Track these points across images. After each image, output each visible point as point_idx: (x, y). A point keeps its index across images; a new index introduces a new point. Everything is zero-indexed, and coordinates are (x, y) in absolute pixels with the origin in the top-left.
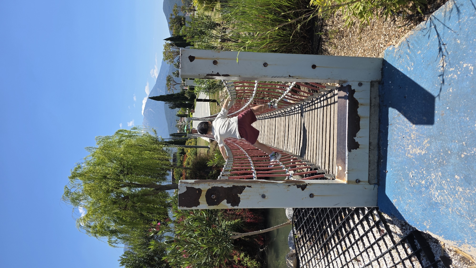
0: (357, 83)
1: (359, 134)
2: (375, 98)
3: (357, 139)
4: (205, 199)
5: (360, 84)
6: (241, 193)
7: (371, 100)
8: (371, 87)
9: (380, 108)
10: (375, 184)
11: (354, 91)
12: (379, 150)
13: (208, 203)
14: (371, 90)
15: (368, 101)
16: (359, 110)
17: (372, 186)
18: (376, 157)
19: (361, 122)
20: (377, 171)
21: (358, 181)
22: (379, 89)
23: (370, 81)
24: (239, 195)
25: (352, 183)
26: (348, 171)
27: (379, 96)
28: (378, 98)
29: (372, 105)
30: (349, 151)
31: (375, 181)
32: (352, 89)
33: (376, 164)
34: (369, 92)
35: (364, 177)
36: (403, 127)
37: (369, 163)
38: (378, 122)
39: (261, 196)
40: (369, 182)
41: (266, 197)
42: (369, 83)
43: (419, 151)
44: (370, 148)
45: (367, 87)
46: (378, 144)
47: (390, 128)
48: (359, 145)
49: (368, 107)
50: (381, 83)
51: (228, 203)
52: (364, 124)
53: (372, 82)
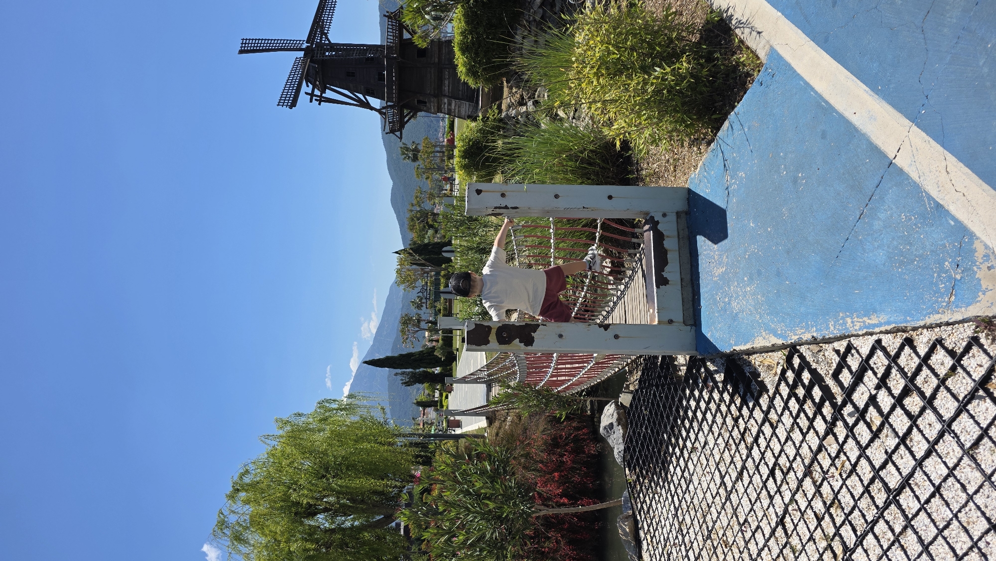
0: (661, 214)
1: (667, 269)
2: (683, 230)
3: (665, 274)
4: (495, 337)
5: (664, 215)
6: (535, 332)
7: (678, 232)
8: (677, 218)
9: (689, 241)
10: (691, 325)
11: (658, 223)
12: (693, 287)
13: (498, 342)
14: (677, 221)
15: (676, 233)
16: (665, 242)
17: (689, 328)
18: (691, 295)
19: (670, 256)
20: (693, 311)
21: (671, 322)
22: (686, 220)
23: (676, 211)
24: (532, 334)
25: (664, 324)
26: (658, 310)
27: (688, 227)
28: (687, 230)
29: (680, 237)
30: (658, 287)
31: (692, 322)
32: (656, 220)
33: (691, 303)
34: (676, 223)
35: (678, 316)
36: (709, 252)
37: (683, 302)
38: (688, 255)
39: (557, 336)
40: (684, 322)
41: (564, 337)
42: (675, 214)
43: (721, 270)
44: (682, 285)
45: (672, 218)
46: (692, 280)
47: (700, 258)
48: (669, 281)
49: (676, 240)
50: (687, 213)
51: (520, 342)
52: (673, 257)
53: (677, 213)
